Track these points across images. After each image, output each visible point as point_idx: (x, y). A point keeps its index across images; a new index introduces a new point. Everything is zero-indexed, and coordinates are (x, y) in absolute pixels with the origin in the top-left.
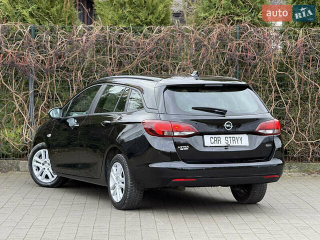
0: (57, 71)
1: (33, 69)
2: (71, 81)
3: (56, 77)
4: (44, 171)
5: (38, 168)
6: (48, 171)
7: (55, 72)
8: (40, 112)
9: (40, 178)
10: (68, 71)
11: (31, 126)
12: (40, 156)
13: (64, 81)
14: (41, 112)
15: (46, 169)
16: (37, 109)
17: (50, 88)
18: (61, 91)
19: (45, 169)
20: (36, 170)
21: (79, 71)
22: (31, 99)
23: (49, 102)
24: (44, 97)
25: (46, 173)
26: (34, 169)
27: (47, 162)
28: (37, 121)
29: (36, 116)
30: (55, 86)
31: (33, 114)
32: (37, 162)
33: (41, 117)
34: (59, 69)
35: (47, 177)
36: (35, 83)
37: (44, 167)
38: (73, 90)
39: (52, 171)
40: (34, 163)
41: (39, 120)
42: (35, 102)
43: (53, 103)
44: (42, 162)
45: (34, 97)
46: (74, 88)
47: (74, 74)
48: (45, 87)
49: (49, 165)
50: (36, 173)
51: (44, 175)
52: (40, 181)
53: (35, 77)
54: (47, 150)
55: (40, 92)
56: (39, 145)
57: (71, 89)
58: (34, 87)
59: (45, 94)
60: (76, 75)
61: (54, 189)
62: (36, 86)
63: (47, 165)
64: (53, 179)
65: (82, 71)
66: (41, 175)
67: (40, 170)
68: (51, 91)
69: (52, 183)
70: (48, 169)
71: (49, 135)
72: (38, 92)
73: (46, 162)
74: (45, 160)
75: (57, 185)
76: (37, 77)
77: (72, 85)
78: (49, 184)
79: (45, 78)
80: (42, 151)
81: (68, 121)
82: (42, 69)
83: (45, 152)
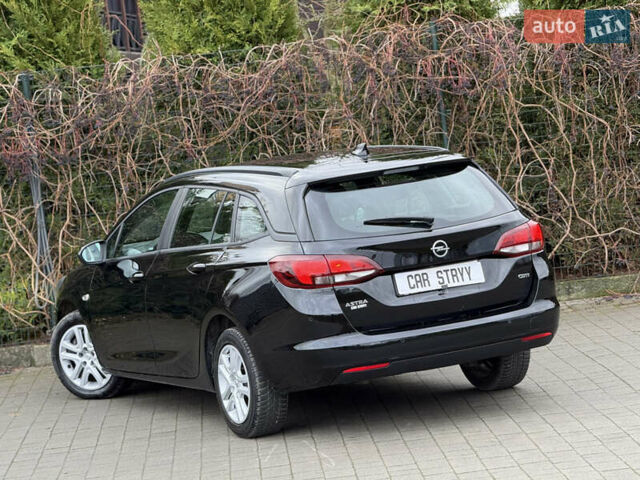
0: (85, 158)
1: (36, 160)
2: (115, 173)
3: (83, 170)
4: (86, 367)
5: (73, 364)
6: (91, 367)
7: (81, 161)
8: (60, 245)
9: (78, 382)
10: (105, 154)
11: (47, 274)
12: (73, 340)
13: (100, 176)
14: (63, 244)
15: (89, 363)
16: (53, 239)
17: (74, 191)
18: (97, 196)
19: (85, 363)
20: (69, 367)
21: (129, 154)
22: (40, 220)
23: (75, 222)
24: (66, 211)
25: (89, 371)
26: (64, 365)
27: (89, 349)
28: (57, 261)
29: (54, 253)
30: (84, 188)
31: (47, 249)
32: (68, 351)
33: (64, 252)
34: (88, 154)
35: (91, 379)
36: (44, 187)
37: (83, 359)
38: (120, 191)
39: (100, 368)
40: (63, 355)
41: (60, 260)
42: (47, 224)
43: (83, 221)
44: (79, 350)
45: (46, 215)
46: (123, 188)
47: (119, 159)
48: (65, 192)
49: (93, 354)
50: (70, 373)
51: (85, 375)
52: (81, 389)
53: (42, 176)
54: (84, 327)
55: (56, 203)
56: (68, 317)
57: (116, 190)
58: (44, 196)
59: (66, 206)
60: (123, 161)
61: (108, 401)
62: (46, 193)
63: (89, 355)
64: (105, 382)
65: (134, 151)
66: (80, 376)
67: (77, 368)
68: (77, 198)
69: (103, 390)
70: (92, 363)
71: (86, 298)
72: (51, 203)
73: (85, 349)
74: (85, 345)
75: (116, 391)
76: (46, 174)
77: (117, 182)
78: (97, 393)
79: (61, 174)
80: (75, 329)
81: (119, 265)
82: (54, 158)
83: (83, 330)
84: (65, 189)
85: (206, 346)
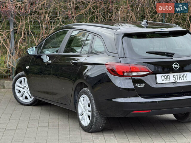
0: (31, 14)
1: (13, 13)
2: (41, 21)
3: (29, 19)
4: (24, 93)
5: (20, 92)
6: (27, 94)
7: (29, 15)
8: (18, 45)
9: (21, 99)
10: (38, 14)
11: (12, 56)
12: (21, 82)
13: (36, 22)
14: (20, 45)
15: (26, 92)
16: (16, 43)
17: (26, 27)
18: (34, 29)
19: (24, 92)
20: (18, 92)
21: (47, 15)
22: (12, 35)
23: (25, 37)
24: (22, 33)
25: (26, 95)
26: (16, 92)
27: (27, 87)
28: (17, 51)
29: (16, 48)
30: (29, 25)
31: (14, 47)
32: (18, 86)
33: (20, 48)
34: (32, 13)
35: (26, 98)
36: (15, 24)
37: (24, 90)
38: (42, 28)
39: (30, 94)
40: (16, 88)
41: (18, 51)
42: (14, 37)
43: (28, 37)
44: (23, 87)
45: (14, 34)
46: (44, 27)
47: (43, 16)
48: (22, 26)
49: (28, 89)
50: (18, 95)
51: (24, 96)
52: (22, 101)
53: (14, 19)
54: (26, 78)
55: (19, 30)
56: (20, 74)
57: (41, 27)
58: (14, 27)
59: (22, 31)
60: (45, 17)
61: (32, 107)
62: (15, 26)
63: (26, 89)
64: (31, 100)
65: (49, 14)
66: (22, 96)
67: (21, 93)
68: (26, 29)
69: (30, 103)
70: (27, 92)
71: (27, 67)
72: (17, 30)
73: (25, 86)
74: (25, 85)
75: (35, 104)
76: (16, 19)
77: (42, 25)
78: (28, 103)
79: (21, 19)
80: (22, 79)
82: (19, 13)
83: (25, 79)
84: (22, 25)
85: (74, 93)
